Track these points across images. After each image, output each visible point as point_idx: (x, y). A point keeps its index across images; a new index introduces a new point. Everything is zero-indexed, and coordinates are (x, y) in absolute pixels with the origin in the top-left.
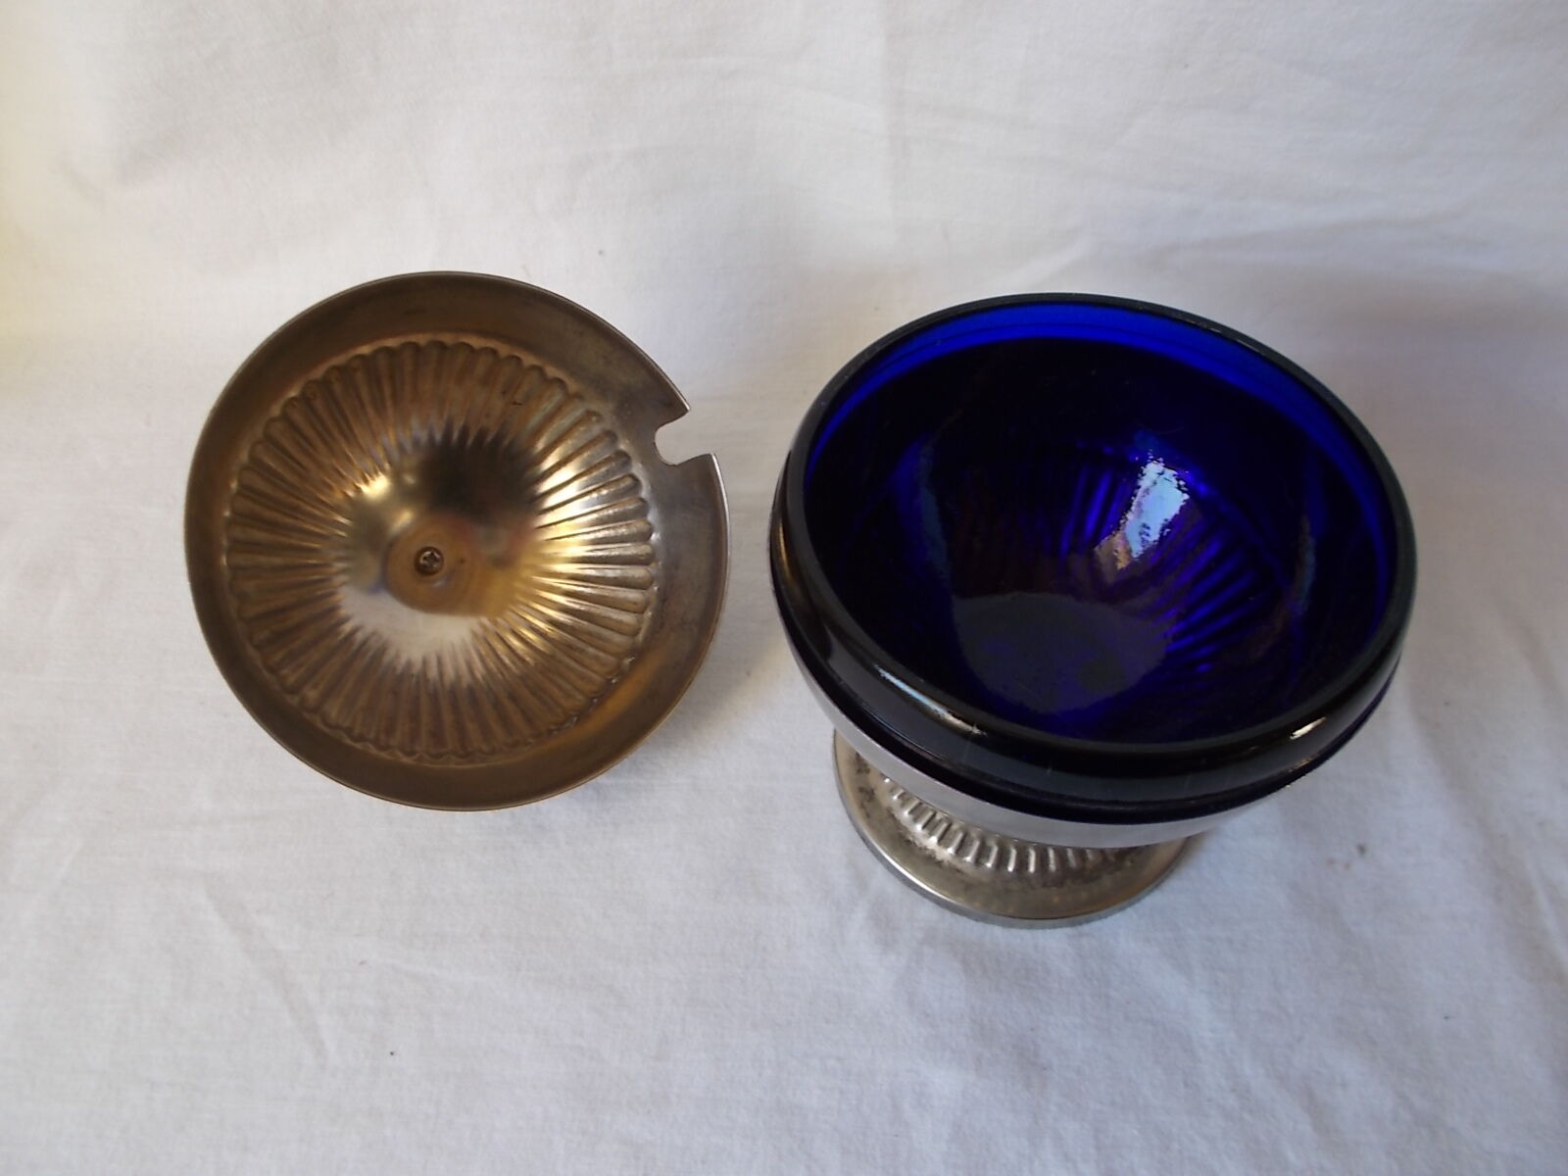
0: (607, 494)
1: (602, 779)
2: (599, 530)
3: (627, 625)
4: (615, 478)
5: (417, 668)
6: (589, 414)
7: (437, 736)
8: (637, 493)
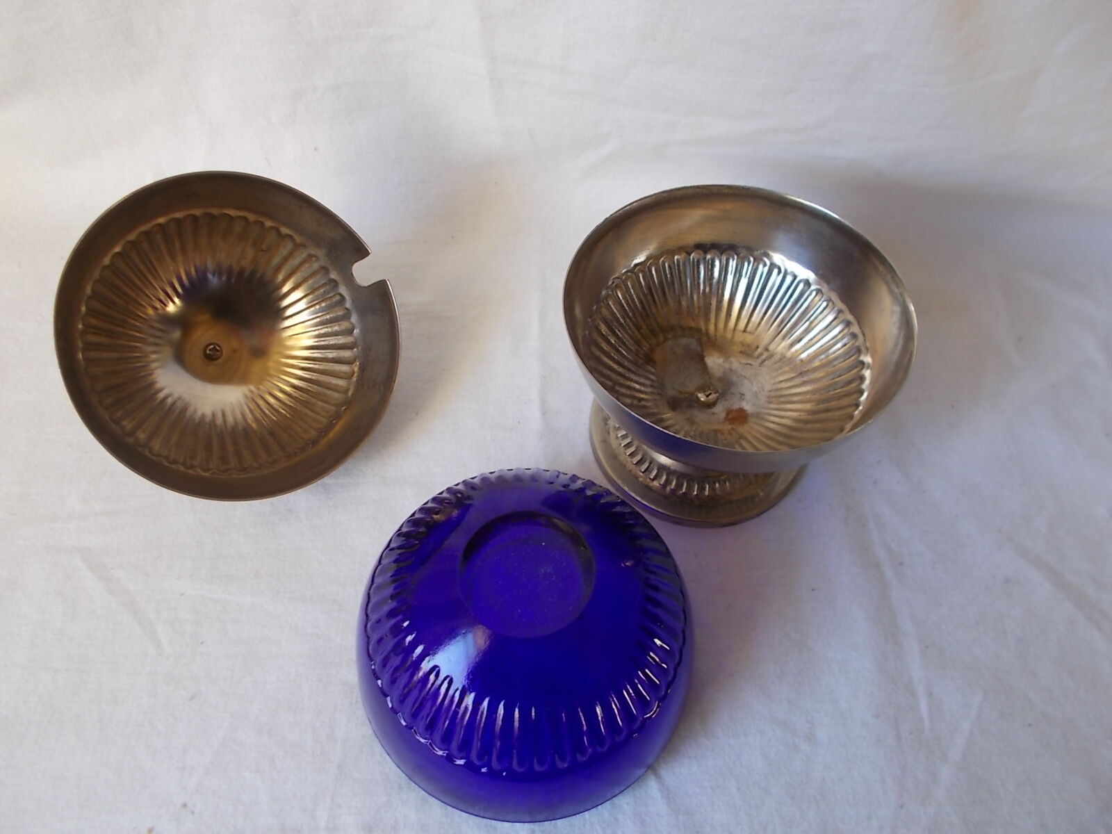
0: (325, 306)
1: (327, 480)
2: (321, 329)
3: (341, 386)
4: (329, 296)
5: (208, 419)
6: (310, 256)
7: (223, 459)
8: (344, 304)
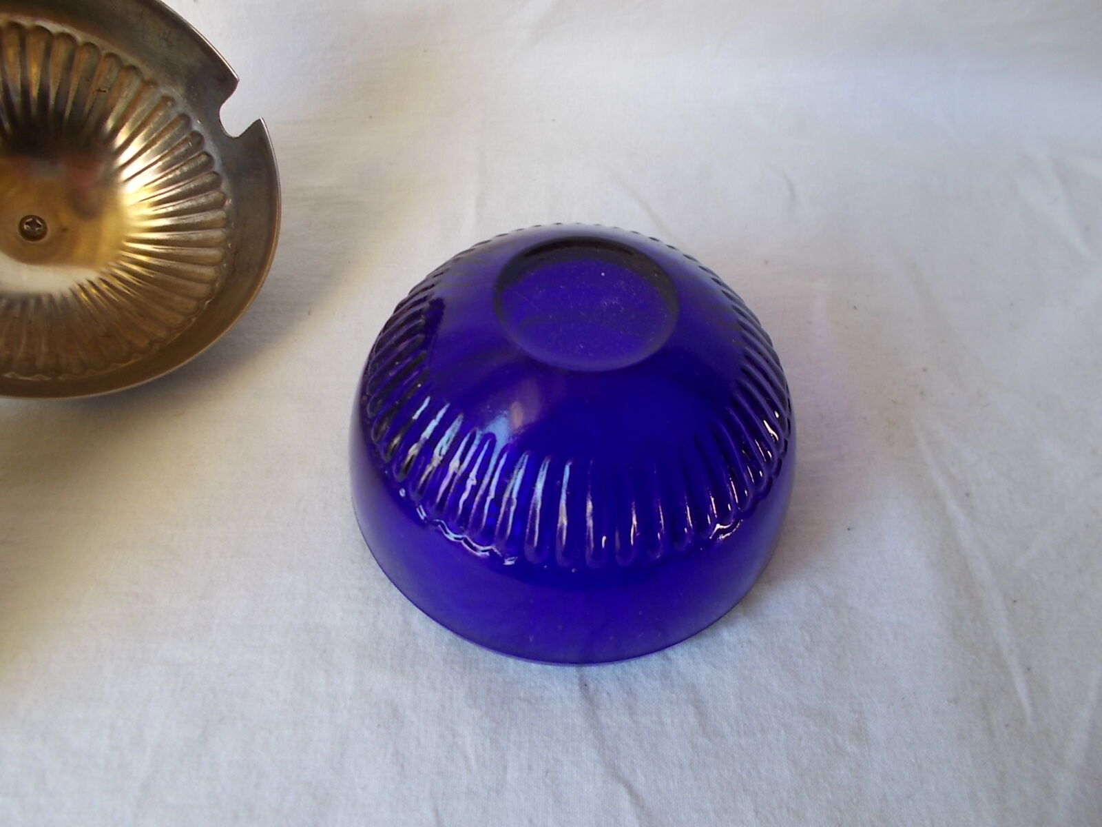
0: (188, 172)
2: (183, 203)
3: (207, 276)
4: (193, 156)
6: (165, 99)
8: (211, 167)
